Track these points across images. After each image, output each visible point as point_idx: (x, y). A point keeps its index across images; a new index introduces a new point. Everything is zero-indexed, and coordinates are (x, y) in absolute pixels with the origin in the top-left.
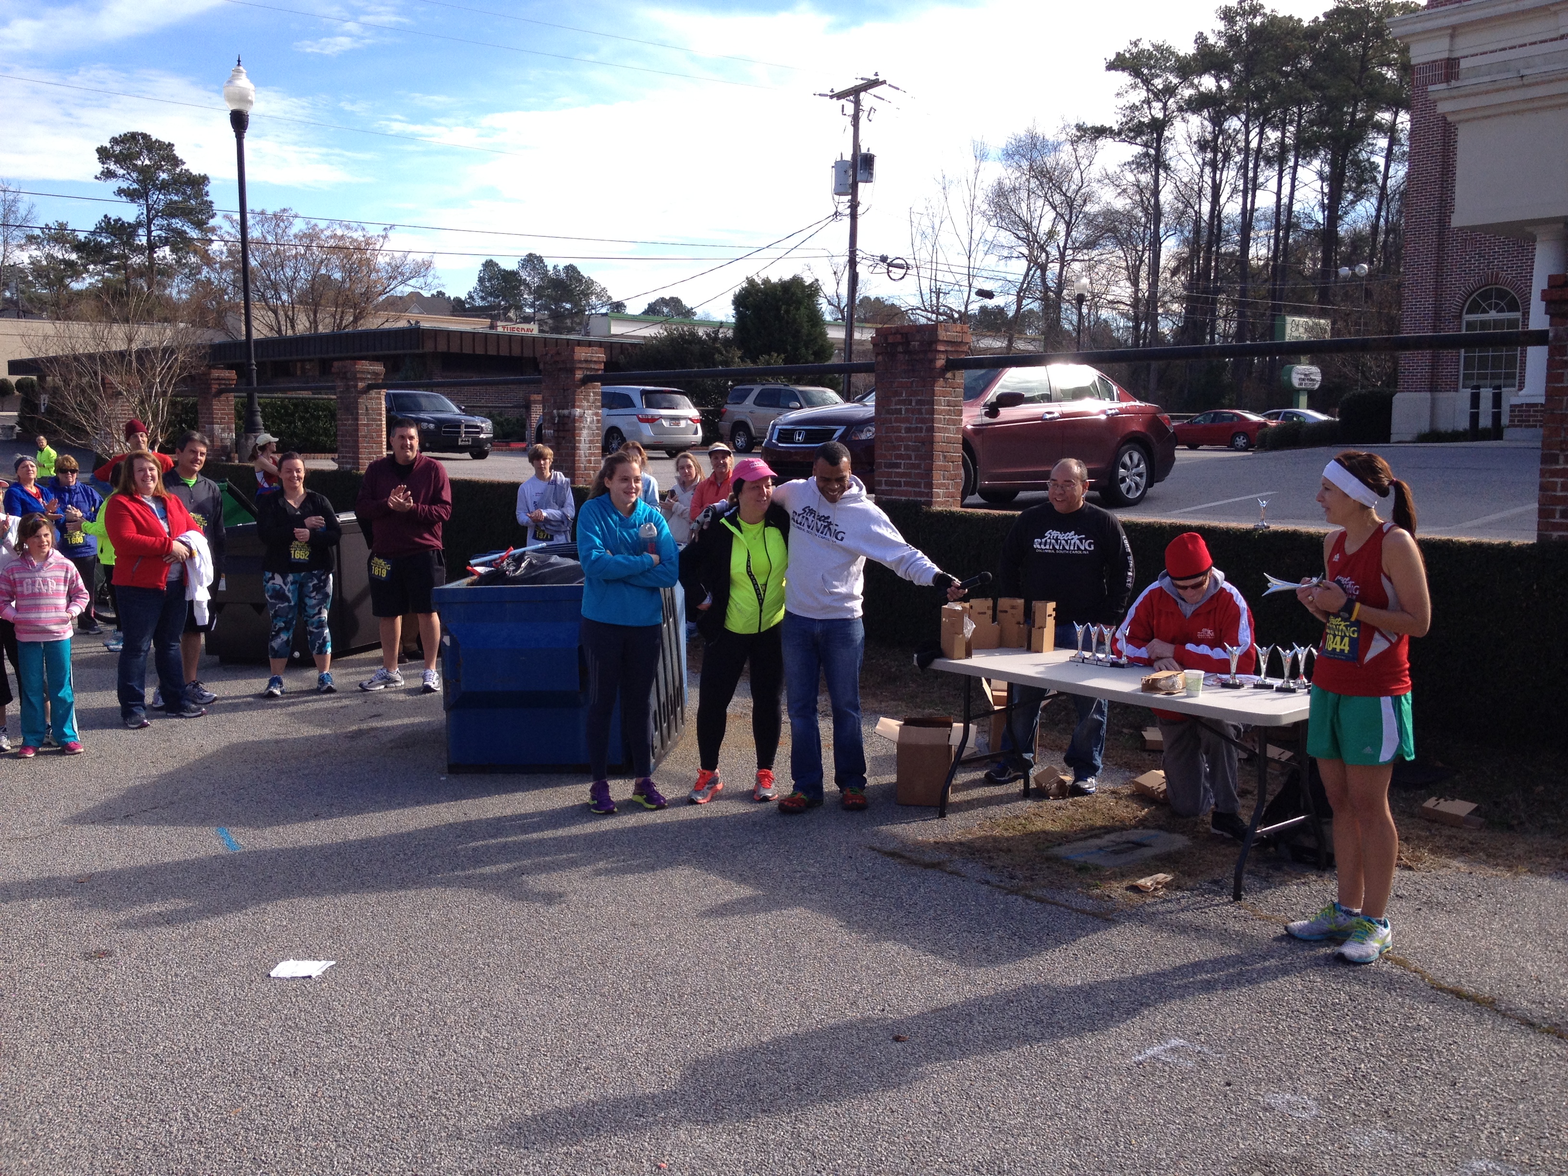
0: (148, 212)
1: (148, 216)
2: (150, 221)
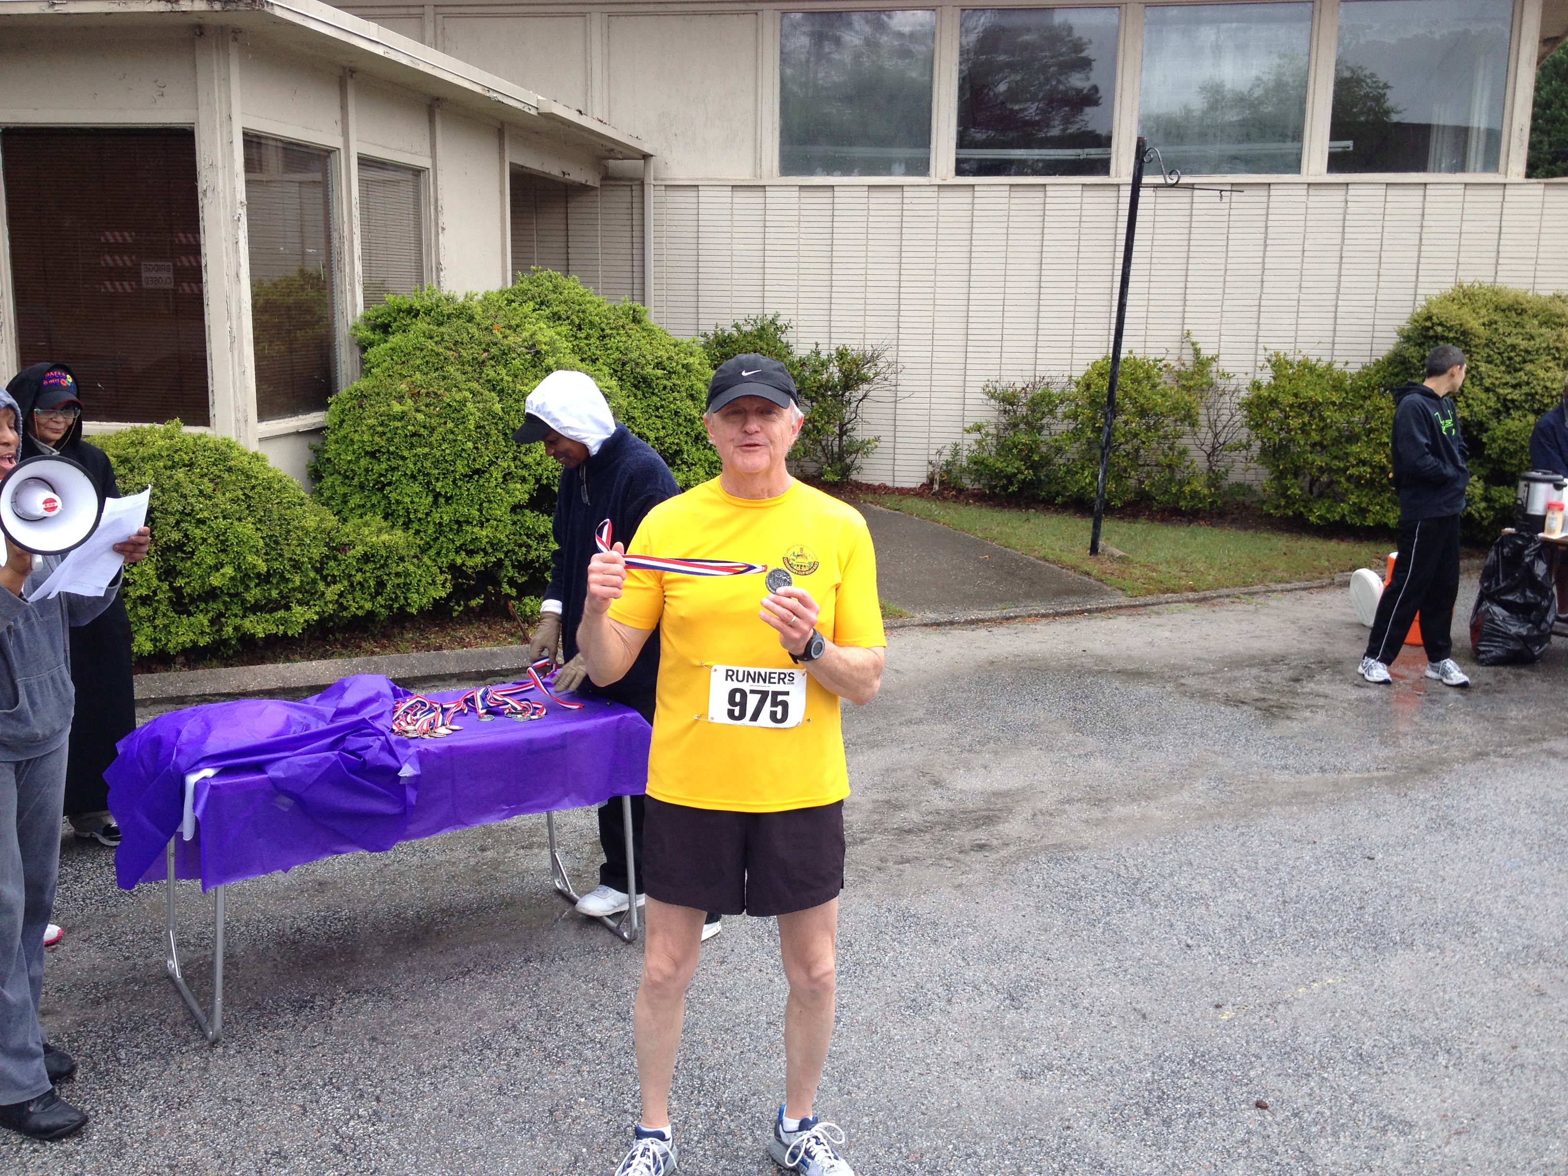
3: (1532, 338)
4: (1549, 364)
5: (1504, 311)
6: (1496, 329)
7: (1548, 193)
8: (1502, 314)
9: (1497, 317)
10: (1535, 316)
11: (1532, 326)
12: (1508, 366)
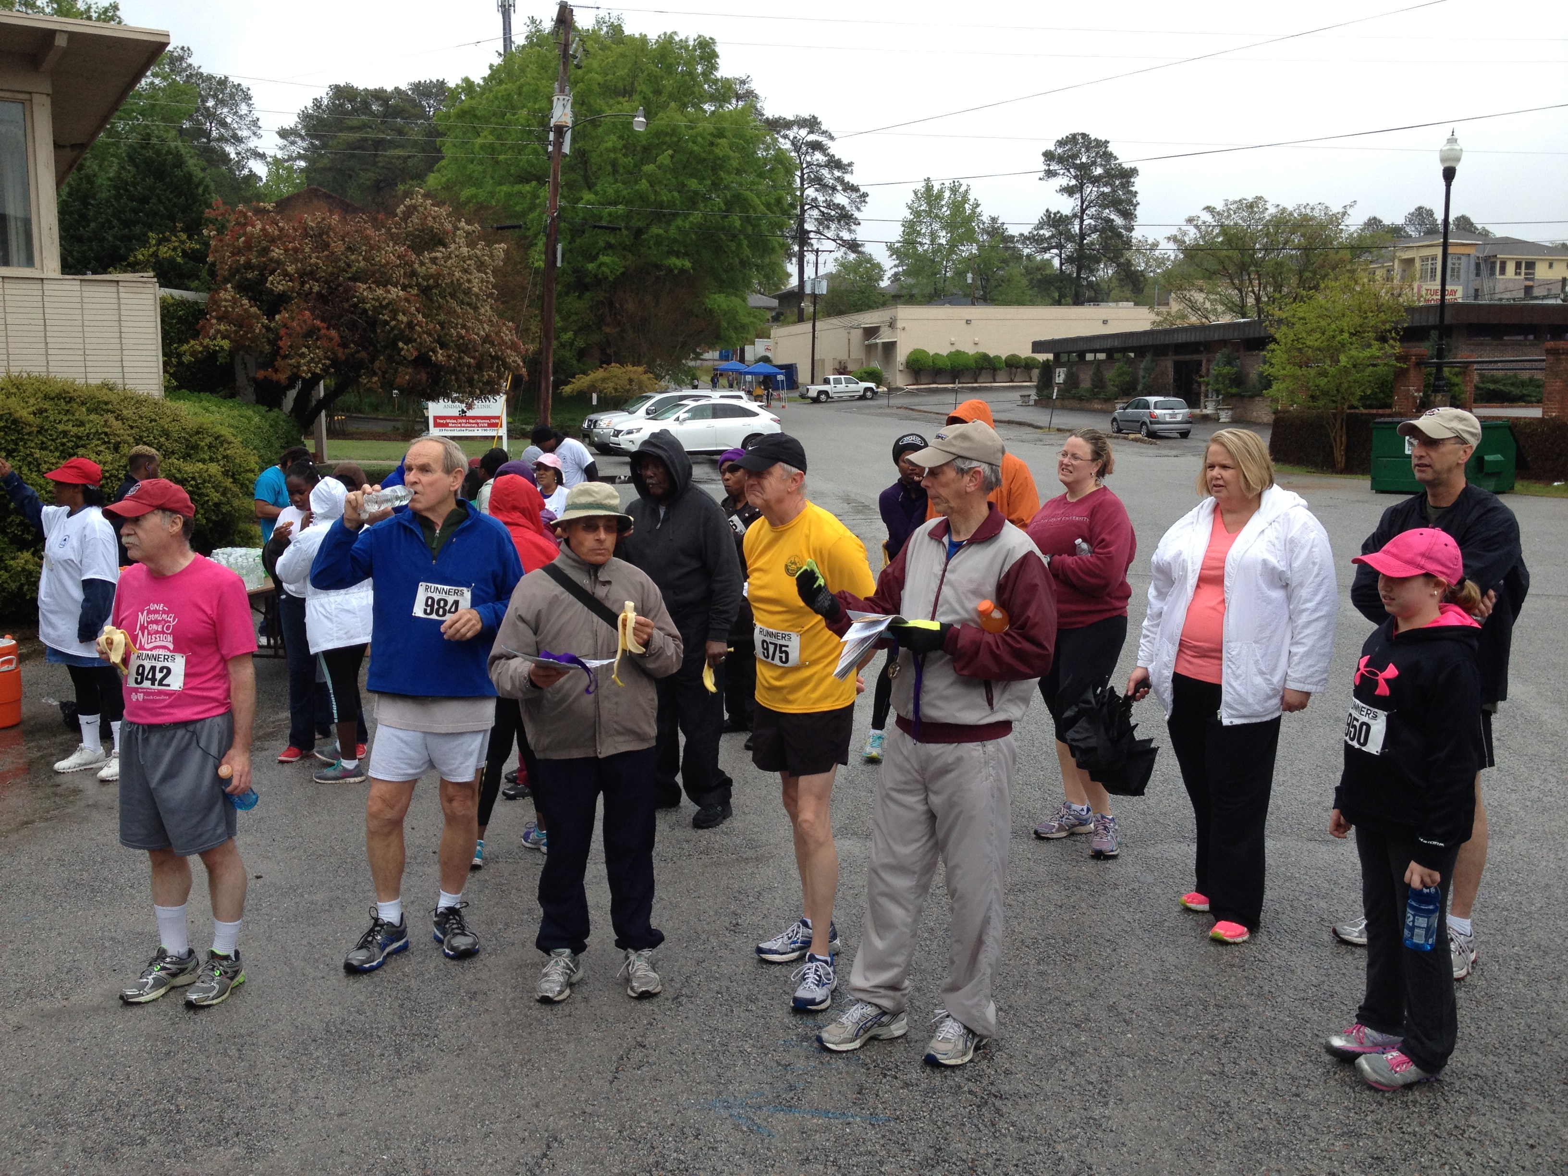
0: (1082, 203)
1: (1082, 206)
2: (1083, 211)
3: (82, 424)
4: (101, 448)
5: (53, 399)
6: (47, 417)
7: (84, 288)
8: (51, 403)
9: (47, 405)
10: (83, 403)
11: (81, 413)
12: (62, 452)
